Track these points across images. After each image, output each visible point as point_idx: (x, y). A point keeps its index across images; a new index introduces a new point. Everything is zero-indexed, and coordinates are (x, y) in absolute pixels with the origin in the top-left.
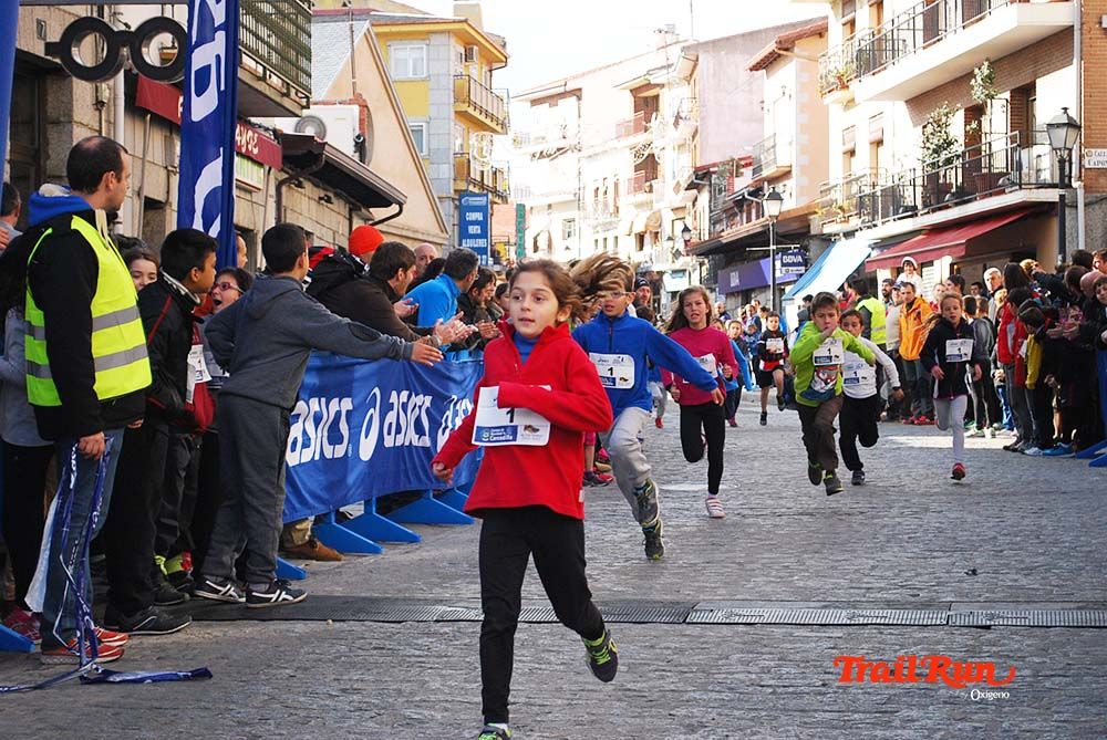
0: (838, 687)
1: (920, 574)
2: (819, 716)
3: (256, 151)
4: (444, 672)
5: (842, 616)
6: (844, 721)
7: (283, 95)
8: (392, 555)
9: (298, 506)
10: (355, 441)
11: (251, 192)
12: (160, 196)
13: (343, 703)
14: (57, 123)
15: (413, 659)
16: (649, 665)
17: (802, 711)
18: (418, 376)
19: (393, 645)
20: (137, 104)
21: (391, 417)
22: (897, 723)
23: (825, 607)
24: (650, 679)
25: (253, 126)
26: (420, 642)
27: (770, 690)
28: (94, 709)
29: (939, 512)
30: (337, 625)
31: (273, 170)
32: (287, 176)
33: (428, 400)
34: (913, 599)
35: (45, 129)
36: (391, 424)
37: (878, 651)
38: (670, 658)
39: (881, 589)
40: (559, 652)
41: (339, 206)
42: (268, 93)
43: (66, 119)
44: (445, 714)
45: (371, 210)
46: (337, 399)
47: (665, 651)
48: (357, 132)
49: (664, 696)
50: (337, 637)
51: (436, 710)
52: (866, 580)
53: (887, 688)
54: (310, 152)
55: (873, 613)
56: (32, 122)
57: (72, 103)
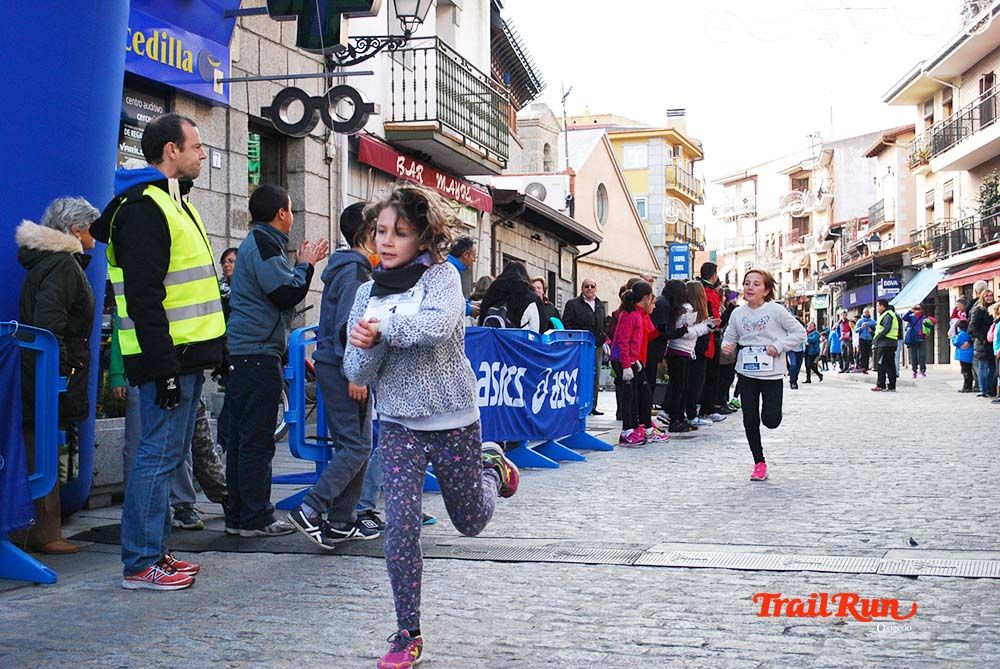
3: (469, 199)
5: (778, 561)
7: (483, 158)
11: (468, 229)
14: (294, 172)
18: (510, 352)
20: (359, 161)
23: (768, 551)
27: (645, 650)
29: (937, 462)
31: (485, 214)
32: (498, 218)
33: (522, 372)
34: (861, 544)
35: (286, 179)
38: (583, 604)
39: (838, 534)
41: (553, 244)
42: (469, 156)
43: (300, 169)
45: (578, 247)
47: (585, 597)
48: (568, 193)
52: (831, 525)
53: (768, 650)
54: (515, 201)
55: (810, 559)
56: (275, 173)
57: (304, 158)
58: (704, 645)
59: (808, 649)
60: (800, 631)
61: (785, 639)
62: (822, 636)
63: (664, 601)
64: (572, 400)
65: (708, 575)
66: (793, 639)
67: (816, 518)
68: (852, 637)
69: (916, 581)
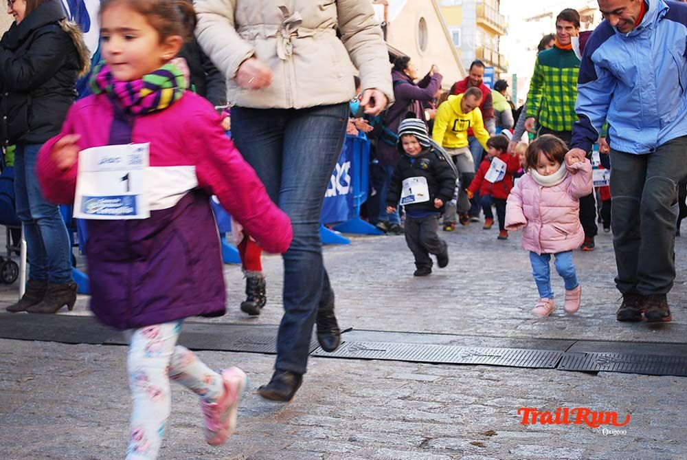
23: (451, 343)
48: (383, 20)
55: (490, 351)
60: (439, 444)
65: (381, 367)
67: (525, 302)
69: (595, 378)
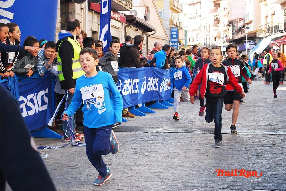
0: (248, 149)
1: (274, 122)
2: (243, 156)
3: (119, 19)
4: (156, 145)
5: (253, 132)
6: (249, 158)
7: (126, 5)
8: (148, 116)
9: (125, 104)
10: (140, 89)
12: (96, 30)
13: (132, 152)
14: (71, 13)
15: (149, 141)
16: (204, 143)
17: (239, 155)
19: (145, 138)
20: (90, 9)
21: (149, 83)
22: (261, 158)
23: (248, 130)
24: (204, 147)
25: (119, 13)
26: (151, 137)
27: (232, 150)
28: (74, 152)
29: (281, 106)
30: (133, 133)
31: (124, 23)
32: (127, 25)
33: (158, 79)
34: (271, 128)
35: (69, 15)
36: (149, 85)
37: (260, 141)
38: (210, 142)
39: (263, 125)
40: (184, 140)
41: (141, 32)
42: (122, 5)
43: (74, 12)
44: (155, 154)
46: (135, 79)
47: (209, 140)
48: (145, 14)
49: (207, 151)
50: (132, 136)
51: (153, 154)
52: (260, 123)
53: (260, 150)
54: (133, 19)
55: (260, 131)
56: (66, 13)
57: (75, 9)
58: (245, 149)
59: (269, 149)
60: (266, 146)
61: (263, 147)
62: (271, 147)
63: (229, 141)
64: (169, 88)
66: (265, 147)
68: (278, 147)
